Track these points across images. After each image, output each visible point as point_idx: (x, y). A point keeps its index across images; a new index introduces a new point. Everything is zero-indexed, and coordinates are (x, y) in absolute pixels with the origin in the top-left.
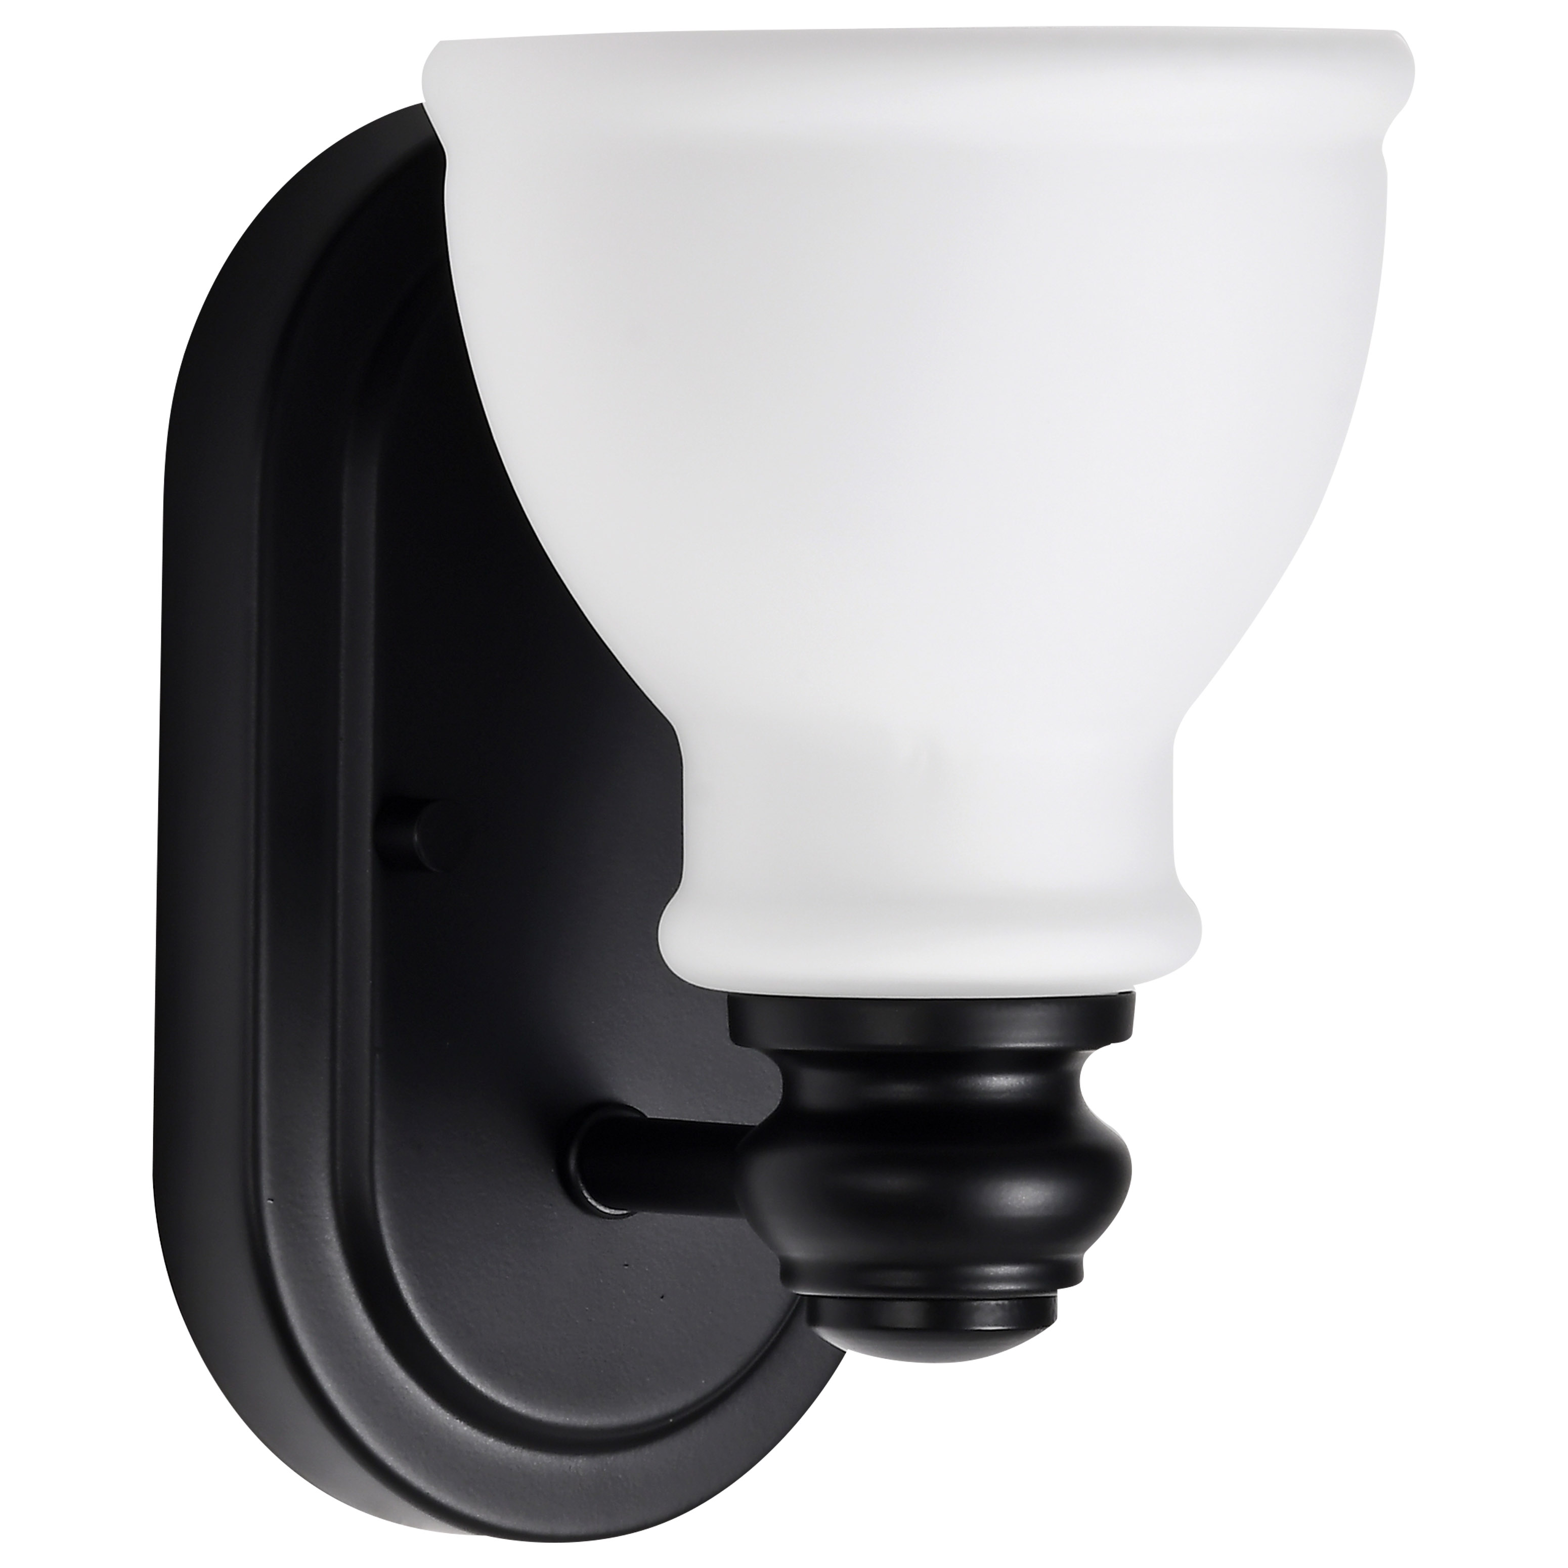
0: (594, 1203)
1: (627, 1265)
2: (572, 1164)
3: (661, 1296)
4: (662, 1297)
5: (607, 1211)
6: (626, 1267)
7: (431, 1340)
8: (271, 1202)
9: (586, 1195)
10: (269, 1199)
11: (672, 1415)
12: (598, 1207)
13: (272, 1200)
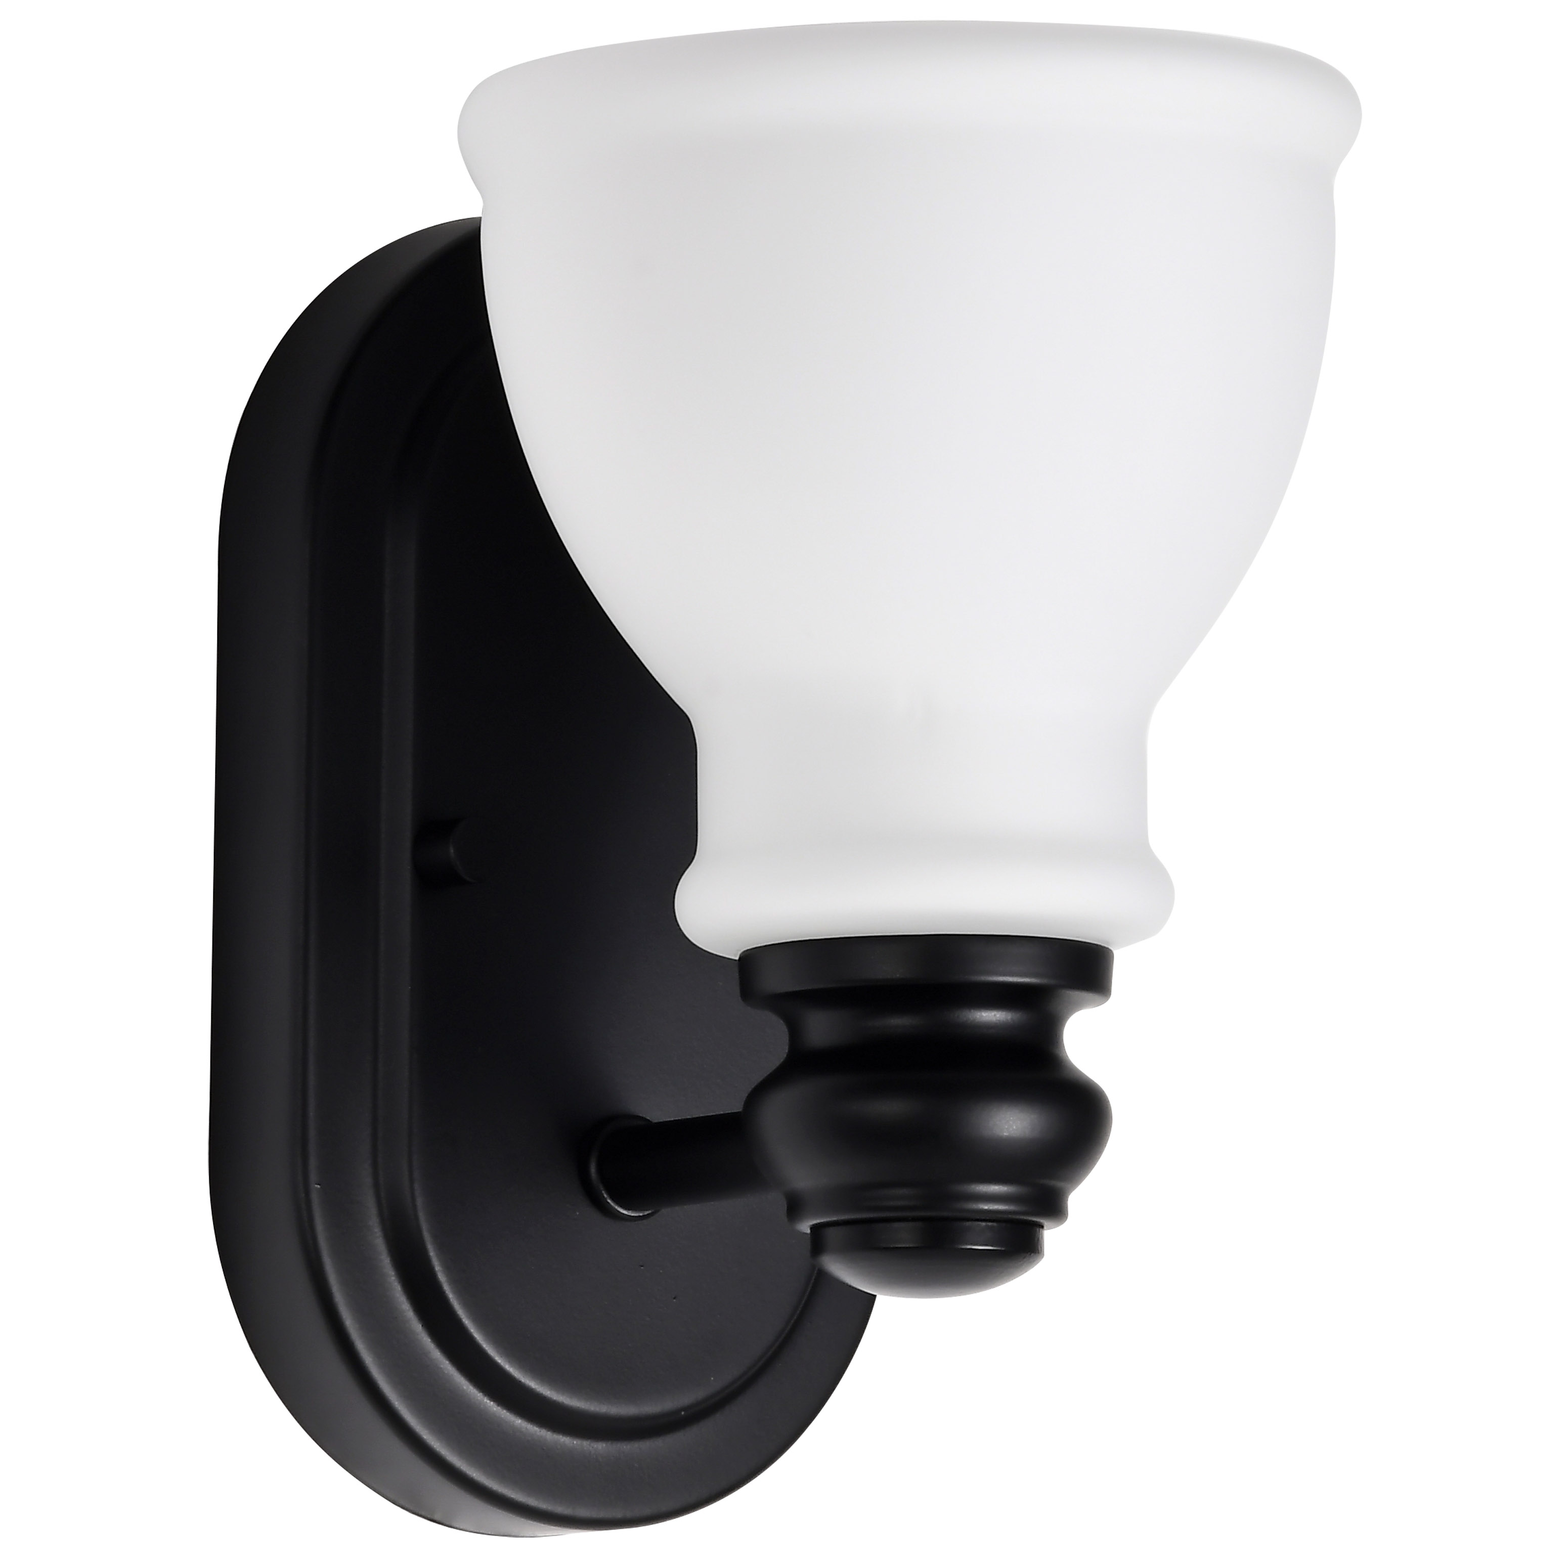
0: (612, 1204)
1: (642, 1266)
2: (593, 1170)
3: (673, 1296)
4: (674, 1298)
5: (625, 1212)
6: (642, 1268)
7: (464, 1320)
8: (319, 1186)
9: (605, 1196)
10: (316, 1184)
11: (683, 1409)
12: (616, 1207)
13: (318, 1184)
